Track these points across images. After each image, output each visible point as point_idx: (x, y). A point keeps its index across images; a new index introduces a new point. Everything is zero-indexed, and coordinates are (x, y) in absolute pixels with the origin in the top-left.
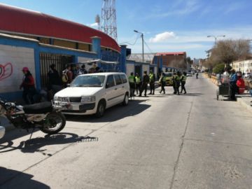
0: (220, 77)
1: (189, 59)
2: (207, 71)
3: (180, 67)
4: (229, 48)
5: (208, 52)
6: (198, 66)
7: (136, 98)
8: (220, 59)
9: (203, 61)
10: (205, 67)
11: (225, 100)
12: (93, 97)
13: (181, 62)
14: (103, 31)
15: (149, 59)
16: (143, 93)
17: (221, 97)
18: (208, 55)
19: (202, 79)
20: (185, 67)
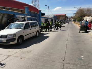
0: (81, 23)
1: (67, 17)
2: (74, 21)
3: (64, 19)
4: (83, 11)
5: (74, 14)
6: (70, 19)
7: (43, 33)
8: (79, 16)
9: (72, 17)
10: (73, 19)
11: (83, 33)
12: (15, 35)
13: (64, 18)
14: (34, 6)
15: (52, 17)
16: (47, 30)
17: (81, 32)
18: (74, 15)
19: (72, 24)
20: (66, 20)
